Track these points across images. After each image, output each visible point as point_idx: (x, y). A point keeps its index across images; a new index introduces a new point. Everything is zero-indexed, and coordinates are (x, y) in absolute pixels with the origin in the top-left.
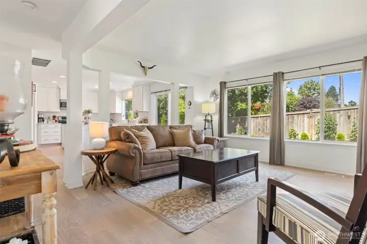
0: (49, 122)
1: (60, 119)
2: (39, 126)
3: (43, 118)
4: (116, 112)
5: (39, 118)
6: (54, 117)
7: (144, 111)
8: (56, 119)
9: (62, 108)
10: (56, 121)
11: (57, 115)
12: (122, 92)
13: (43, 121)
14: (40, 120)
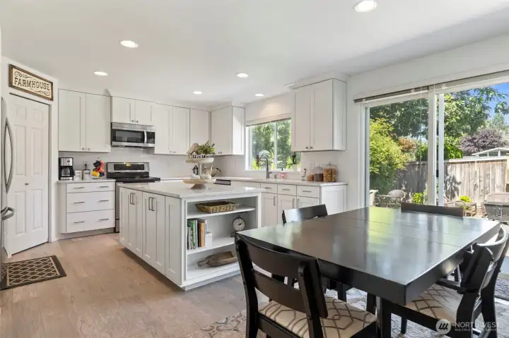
0: (86, 176)
1: (111, 170)
2: (63, 187)
3: (71, 168)
4: (234, 153)
5: (61, 168)
6: (98, 164)
7: (335, 148)
8: (102, 170)
9: (114, 143)
10: (102, 174)
11: (104, 160)
12: (245, 107)
13: (72, 174)
14: (66, 171)
